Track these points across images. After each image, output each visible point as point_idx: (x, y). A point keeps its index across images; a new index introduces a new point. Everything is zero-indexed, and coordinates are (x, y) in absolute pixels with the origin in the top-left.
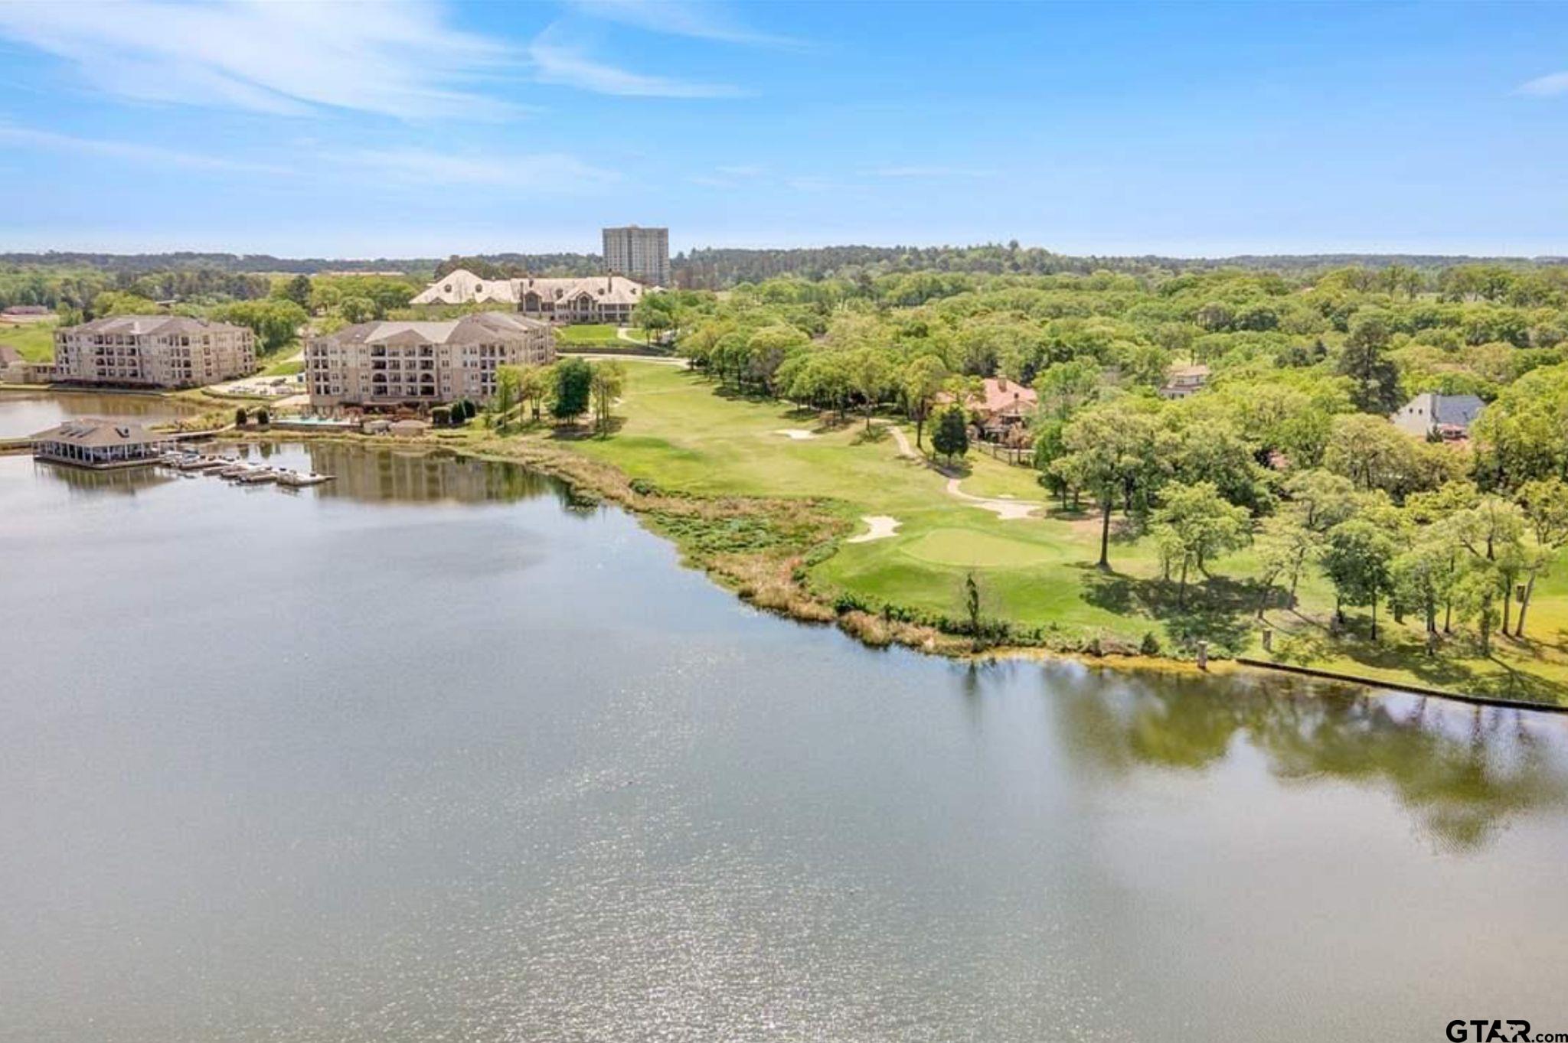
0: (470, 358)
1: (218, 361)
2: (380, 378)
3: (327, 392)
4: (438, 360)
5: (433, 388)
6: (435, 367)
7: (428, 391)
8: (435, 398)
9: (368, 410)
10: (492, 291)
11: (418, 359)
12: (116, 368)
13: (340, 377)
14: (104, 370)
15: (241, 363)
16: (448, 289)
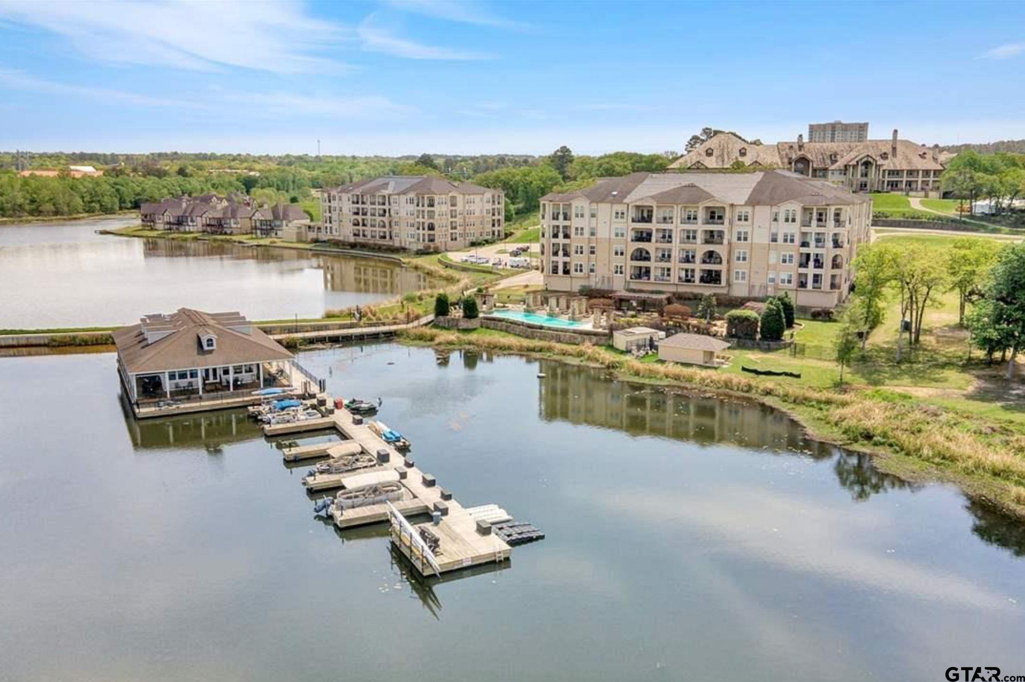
0: (783, 228)
1: (465, 225)
2: (642, 256)
3: (566, 272)
4: (731, 231)
5: (718, 274)
6: (725, 242)
7: (712, 278)
8: (720, 289)
9: (621, 304)
10: (758, 156)
11: (700, 227)
12: (368, 230)
13: (586, 250)
14: (359, 230)
15: (489, 228)
16: (709, 153)
